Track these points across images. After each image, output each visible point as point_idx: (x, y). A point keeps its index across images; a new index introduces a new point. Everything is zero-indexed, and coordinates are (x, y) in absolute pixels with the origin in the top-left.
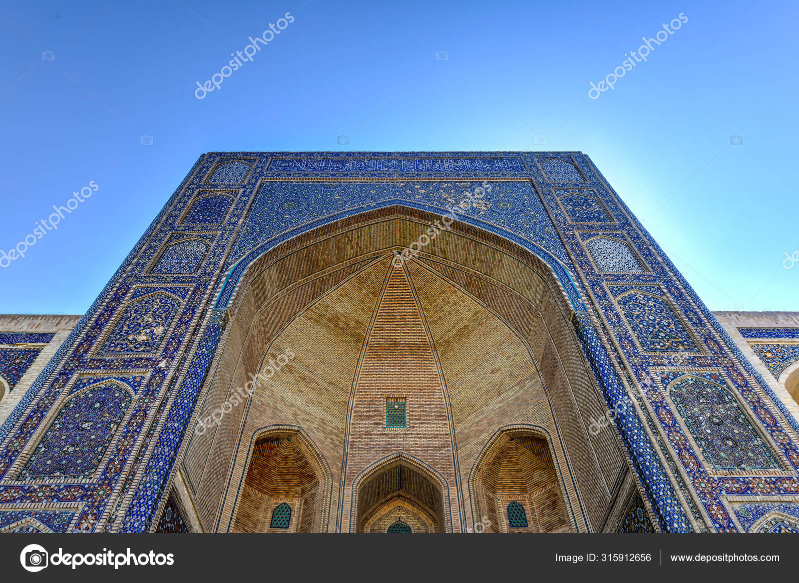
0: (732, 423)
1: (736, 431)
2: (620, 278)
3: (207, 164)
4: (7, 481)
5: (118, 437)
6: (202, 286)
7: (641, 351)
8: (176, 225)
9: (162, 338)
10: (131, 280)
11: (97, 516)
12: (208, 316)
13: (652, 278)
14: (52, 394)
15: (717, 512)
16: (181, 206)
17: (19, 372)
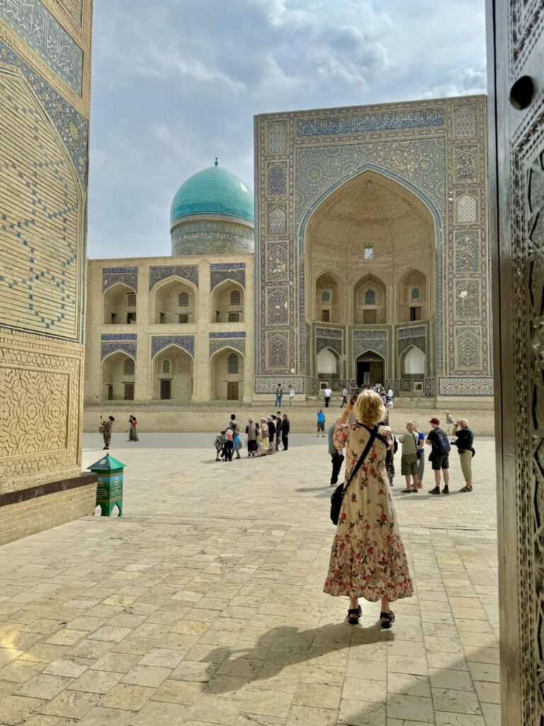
1: (472, 304)
2: (463, 227)
3: (262, 131)
4: (267, 324)
5: (289, 312)
6: (291, 242)
7: (455, 272)
8: (266, 196)
9: (286, 271)
10: (263, 239)
11: (294, 334)
12: (298, 259)
13: (477, 227)
14: (263, 297)
15: (451, 331)
16: (262, 179)
17: (243, 281)
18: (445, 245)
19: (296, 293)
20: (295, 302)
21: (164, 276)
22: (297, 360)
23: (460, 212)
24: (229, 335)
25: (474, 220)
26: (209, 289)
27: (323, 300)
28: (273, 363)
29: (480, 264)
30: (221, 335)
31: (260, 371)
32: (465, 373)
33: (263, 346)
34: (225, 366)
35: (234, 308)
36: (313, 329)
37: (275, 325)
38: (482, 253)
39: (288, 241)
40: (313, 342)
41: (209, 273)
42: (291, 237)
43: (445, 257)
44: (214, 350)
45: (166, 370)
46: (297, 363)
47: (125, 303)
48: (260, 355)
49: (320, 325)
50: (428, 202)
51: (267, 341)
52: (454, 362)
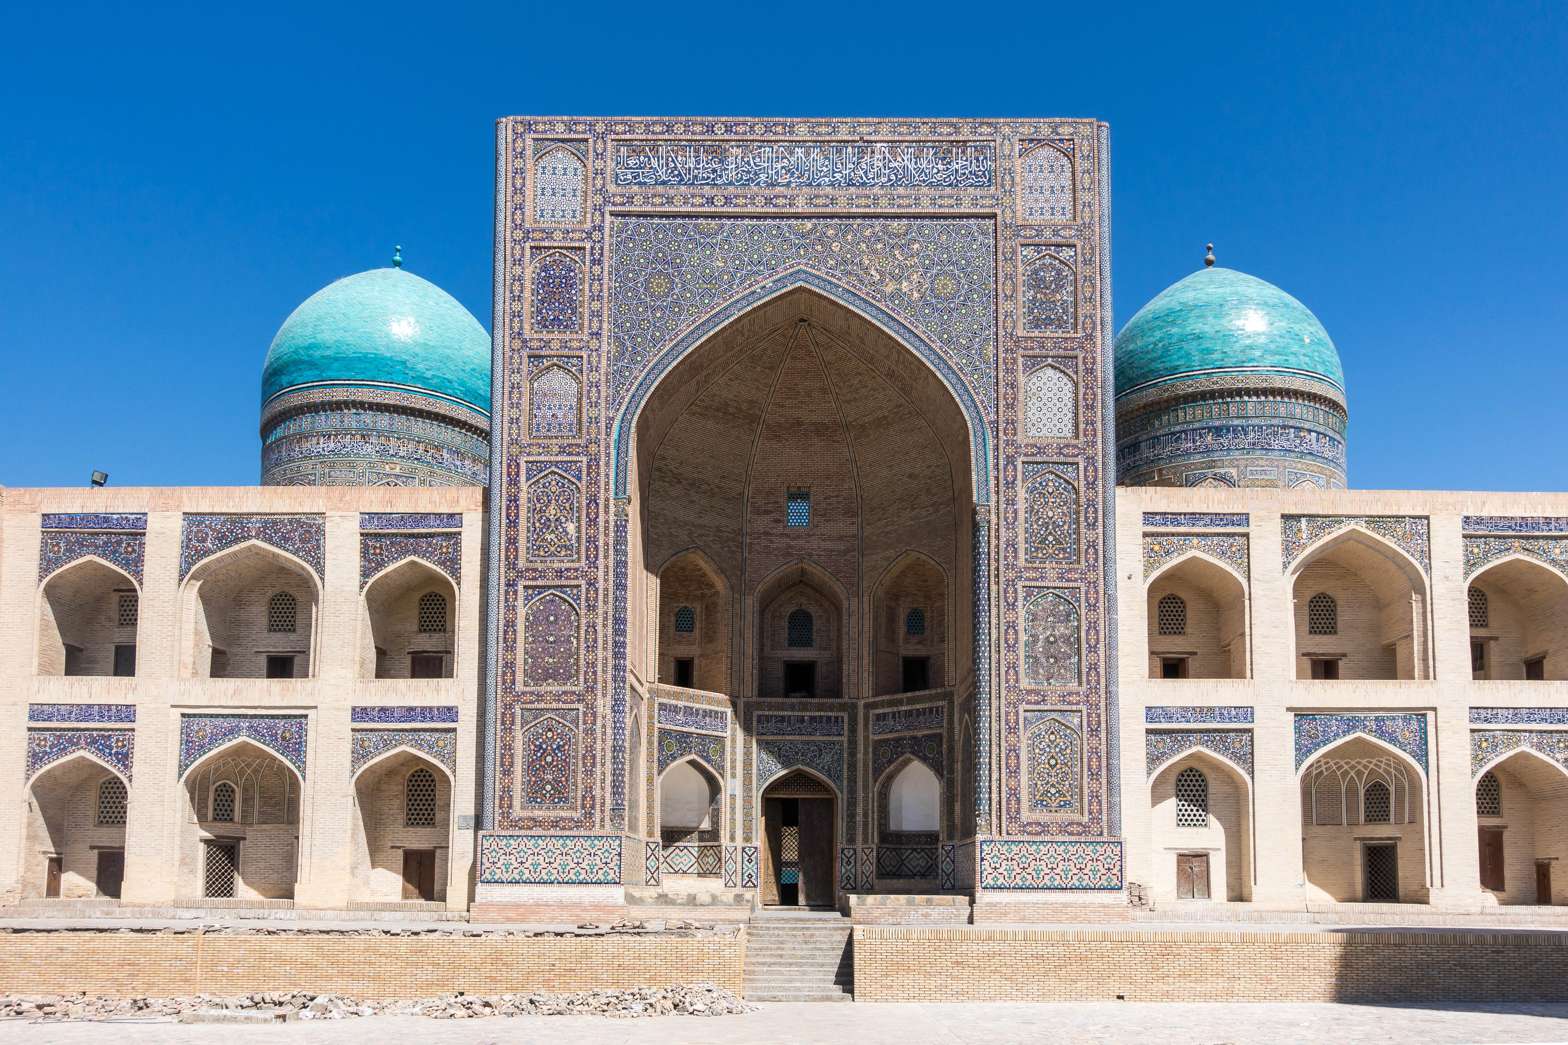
0: (1064, 642)
1: (1063, 650)
2: (1041, 450)
3: (519, 163)
4: (519, 687)
5: (582, 652)
6: (593, 462)
7: (1021, 562)
8: (527, 334)
9: (578, 538)
10: (515, 450)
11: (594, 715)
12: (612, 509)
13: (1076, 451)
14: (511, 608)
15: (1012, 718)
16: (517, 287)
17: (453, 563)
18: (997, 493)
19: (606, 603)
20: (599, 628)
21: (223, 541)
22: (603, 789)
23: (1034, 410)
24: (410, 713)
25: (1068, 432)
26: (357, 584)
27: (678, 629)
28: (534, 795)
29: (1083, 547)
30: (385, 713)
31: (498, 818)
32: (1044, 828)
33: (508, 747)
34: (396, 803)
35: (427, 643)
36: (651, 708)
37: (544, 688)
38: (1086, 518)
39: (584, 459)
40: (650, 743)
41: (358, 538)
42: (593, 448)
43: (998, 524)
44: (365, 757)
45: (223, 813)
46: (603, 798)
47: (110, 619)
48: (498, 775)
49: (668, 694)
50: (954, 381)
51: (519, 734)
52: (1018, 801)
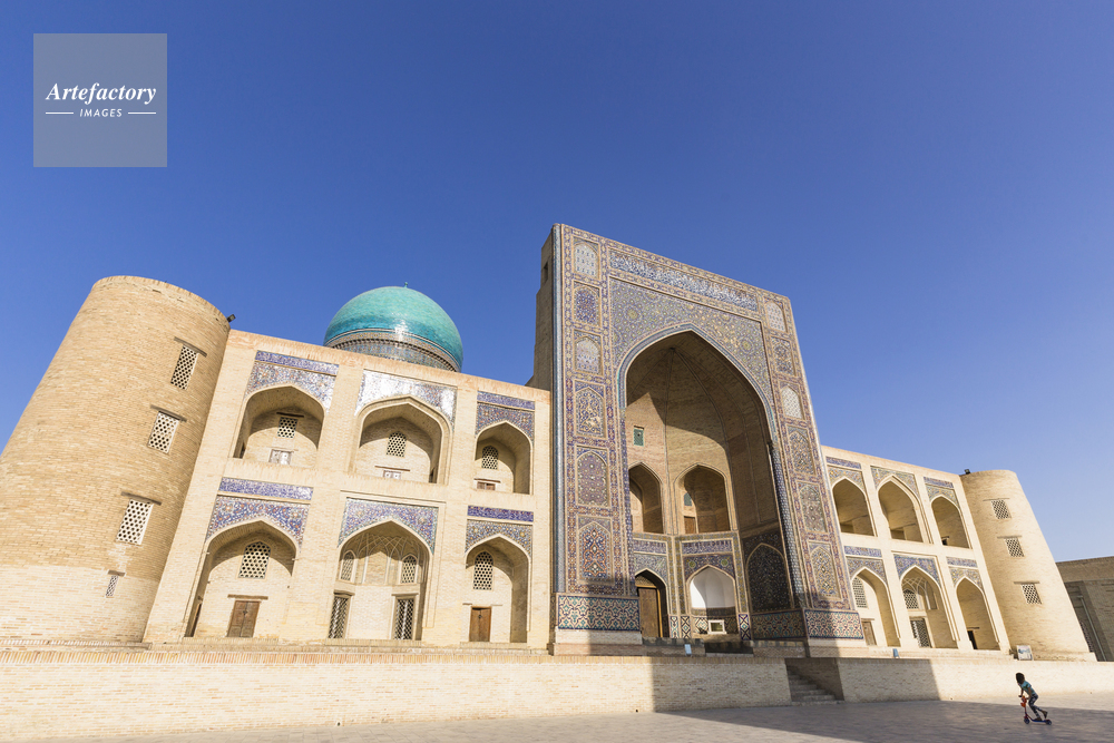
2: (793, 422)
3: (567, 244)
4: (576, 503)
5: (610, 487)
6: (609, 388)
8: (574, 320)
9: (604, 426)
10: (569, 373)
11: (618, 525)
12: (618, 413)
13: (805, 425)
16: (568, 298)
17: (529, 428)
18: (780, 437)
19: (618, 461)
20: (616, 474)
23: (787, 404)
24: (504, 513)
25: (800, 416)
26: (474, 431)
28: (586, 573)
29: (814, 466)
30: (489, 512)
31: (568, 584)
32: (828, 604)
33: (572, 539)
37: (589, 506)
39: (604, 385)
41: (476, 404)
42: (608, 381)
43: (783, 451)
44: (475, 539)
48: (567, 557)
50: (755, 385)
51: (577, 532)
52: (815, 589)
